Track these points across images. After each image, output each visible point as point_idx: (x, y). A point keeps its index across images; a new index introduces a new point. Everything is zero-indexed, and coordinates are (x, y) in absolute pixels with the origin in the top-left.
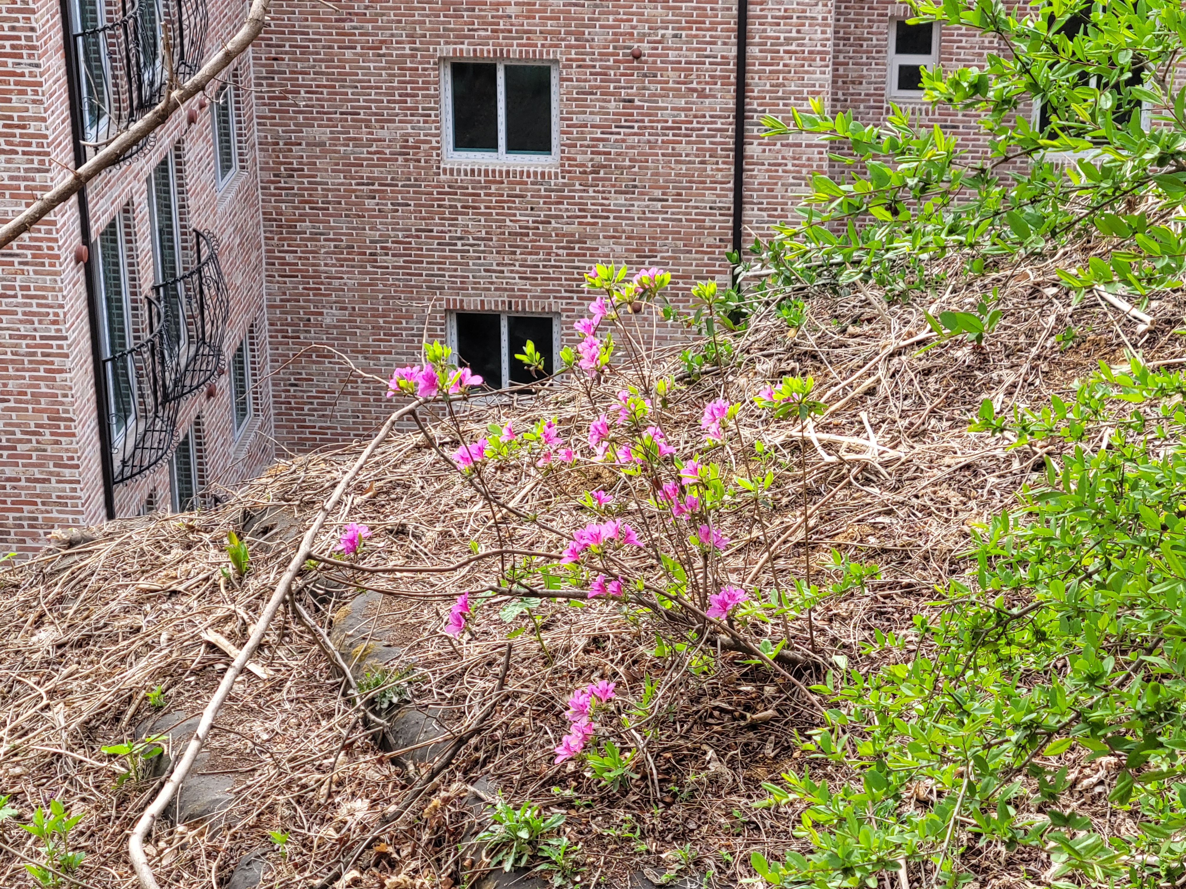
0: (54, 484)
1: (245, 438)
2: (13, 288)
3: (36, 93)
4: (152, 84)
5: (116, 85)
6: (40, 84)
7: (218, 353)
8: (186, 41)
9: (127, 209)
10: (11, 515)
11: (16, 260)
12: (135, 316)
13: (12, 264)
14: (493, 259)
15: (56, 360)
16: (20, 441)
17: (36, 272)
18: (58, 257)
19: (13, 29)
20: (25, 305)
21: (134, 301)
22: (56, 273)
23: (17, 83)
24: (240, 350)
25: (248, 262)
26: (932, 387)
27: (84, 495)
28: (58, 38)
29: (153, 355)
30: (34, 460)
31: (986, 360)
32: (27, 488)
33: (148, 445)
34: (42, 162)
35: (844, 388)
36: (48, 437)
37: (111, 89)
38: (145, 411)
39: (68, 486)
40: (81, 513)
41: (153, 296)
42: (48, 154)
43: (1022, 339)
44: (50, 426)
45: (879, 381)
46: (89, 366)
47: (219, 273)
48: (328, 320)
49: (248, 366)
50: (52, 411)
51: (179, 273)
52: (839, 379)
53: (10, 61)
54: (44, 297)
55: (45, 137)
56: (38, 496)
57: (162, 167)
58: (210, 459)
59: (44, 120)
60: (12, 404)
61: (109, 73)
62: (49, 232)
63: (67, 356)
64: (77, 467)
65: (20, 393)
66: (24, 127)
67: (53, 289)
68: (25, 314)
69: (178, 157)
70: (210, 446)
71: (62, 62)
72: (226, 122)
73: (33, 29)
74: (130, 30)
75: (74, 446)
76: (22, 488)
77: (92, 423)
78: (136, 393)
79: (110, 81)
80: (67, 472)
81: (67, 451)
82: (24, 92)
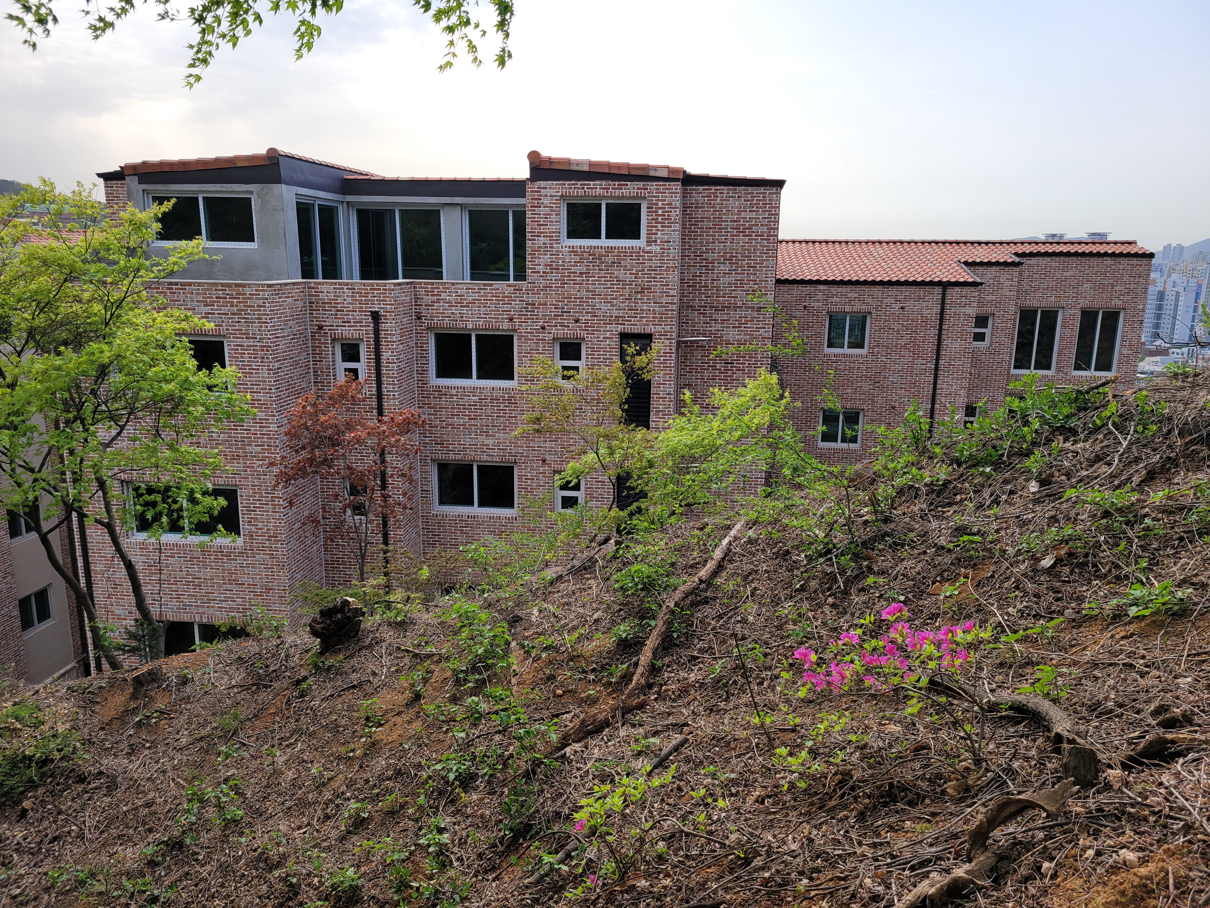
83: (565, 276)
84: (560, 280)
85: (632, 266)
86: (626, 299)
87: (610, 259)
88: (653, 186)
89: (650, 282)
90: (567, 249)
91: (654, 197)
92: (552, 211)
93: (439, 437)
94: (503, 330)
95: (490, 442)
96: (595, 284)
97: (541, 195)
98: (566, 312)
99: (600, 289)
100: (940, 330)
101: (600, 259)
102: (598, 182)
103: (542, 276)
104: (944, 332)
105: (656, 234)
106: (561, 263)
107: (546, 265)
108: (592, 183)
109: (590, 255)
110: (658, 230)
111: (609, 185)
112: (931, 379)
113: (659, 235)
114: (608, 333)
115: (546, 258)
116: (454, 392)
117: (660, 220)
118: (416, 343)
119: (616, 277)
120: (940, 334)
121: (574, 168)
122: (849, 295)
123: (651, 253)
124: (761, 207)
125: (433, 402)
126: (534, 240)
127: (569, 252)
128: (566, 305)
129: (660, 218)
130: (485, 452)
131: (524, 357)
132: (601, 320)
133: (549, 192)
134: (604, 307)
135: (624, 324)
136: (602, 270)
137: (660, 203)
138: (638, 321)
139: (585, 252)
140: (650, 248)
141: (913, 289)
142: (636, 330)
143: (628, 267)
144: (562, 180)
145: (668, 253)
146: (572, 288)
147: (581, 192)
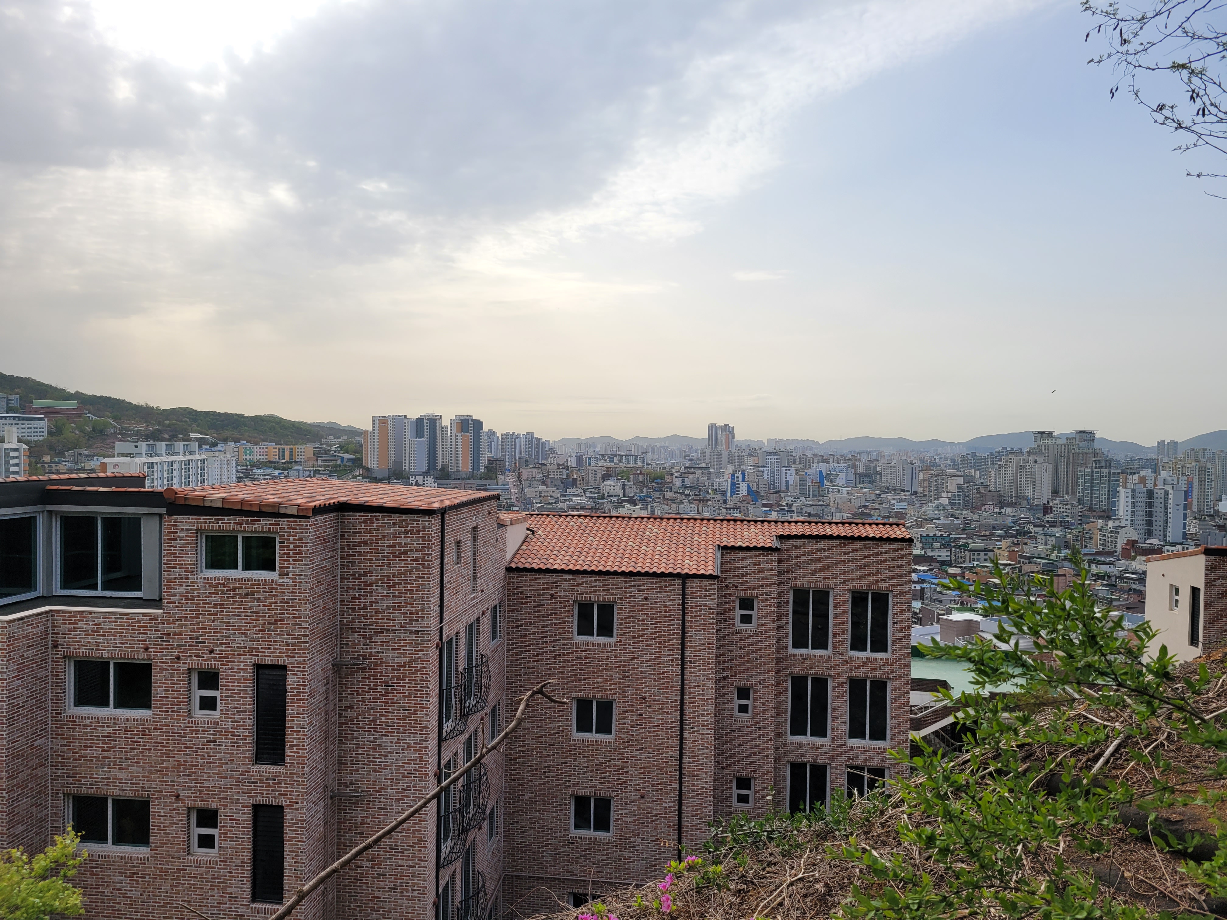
0: (417, 868)
1: (492, 846)
2: (410, 787)
3: (427, 711)
4: (469, 706)
5: (456, 707)
6: (429, 708)
7: (484, 812)
8: (483, 691)
9: (456, 754)
10: (399, 881)
11: (412, 776)
12: (454, 797)
13: (411, 777)
14: (589, 775)
15: (423, 816)
16: (406, 850)
17: (419, 781)
18: (428, 774)
19: (421, 687)
20: (414, 793)
21: (455, 791)
22: (427, 781)
23: (420, 707)
24: (493, 809)
25: (498, 774)
26: (809, 904)
27: (428, 873)
28: (437, 690)
29: (460, 813)
30: (410, 858)
31: (830, 891)
32: (407, 870)
33: (455, 851)
34: (426, 737)
35: (768, 902)
36: (417, 848)
37: (454, 709)
38: (455, 836)
39: (422, 869)
40: (426, 881)
41: (462, 789)
42: (429, 734)
43: (846, 880)
44: (418, 844)
45: (784, 899)
46: (435, 818)
47: (487, 779)
48: (526, 798)
49: (495, 816)
50: (419, 837)
51: (472, 780)
52: (765, 896)
53: (419, 699)
54: (421, 791)
55: (429, 728)
56: (410, 873)
57: (470, 738)
58: (478, 856)
59: (429, 721)
60: (404, 834)
61: (454, 703)
62: (426, 764)
63: (427, 815)
64: (427, 861)
65: (408, 830)
66: (421, 724)
67: (425, 787)
68: (413, 797)
69: (476, 734)
70: (478, 850)
71: (438, 699)
72: (494, 720)
73: (428, 688)
74: (463, 686)
75: (426, 852)
76: (405, 870)
77: (434, 842)
78: (452, 829)
79: (454, 706)
80: (422, 863)
81: (423, 854)
82: (423, 711)
83: (200, 607)
84: (195, 611)
85: (266, 598)
86: (260, 630)
87: (243, 591)
88: (284, 522)
89: (283, 614)
90: (202, 580)
91: (286, 532)
92: (188, 543)
93: (71, 770)
94: (138, 659)
95: (123, 775)
96: (229, 615)
97: (177, 529)
98: (200, 642)
99: (234, 621)
100: (683, 621)
101: (234, 591)
102: (232, 517)
103: (177, 607)
104: (687, 623)
105: (288, 567)
106: (196, 594)
107: (181, 596)
108: (226, 518)
109: (224, 587)
110: (289, 564)
111: (243, 520)
112: (679, 669)
113: (291, 569)
114: (242, 664)
115: (182, 589)
116: (88, 722)
117: (291, 554)
118: (52, 672)
119: (250, 609)
120: (683, 625)
121: (208, 504)
122: (594, 584)
123: (283, 585)
124: (415, 534)
125: (66, 733)
126: (170, 571)
127: (204, 583)
128: (201, 635)
129: (291, 552)
130: (117, 786)
131: (159, 687)
132: (235, 651)
133: (185, 526)
134: (239, 638)
135: (258, 656)
136: (236, 601)
137: (291, 538)
138: (272, 653)
139: (219, 583)
140: (282, 581)
141: (655, 580)
142: (270, 661)
143: (262, 599)
144: (197, 515)
145: (300, 586)
146: (207, 618)
147: (216, 527)
